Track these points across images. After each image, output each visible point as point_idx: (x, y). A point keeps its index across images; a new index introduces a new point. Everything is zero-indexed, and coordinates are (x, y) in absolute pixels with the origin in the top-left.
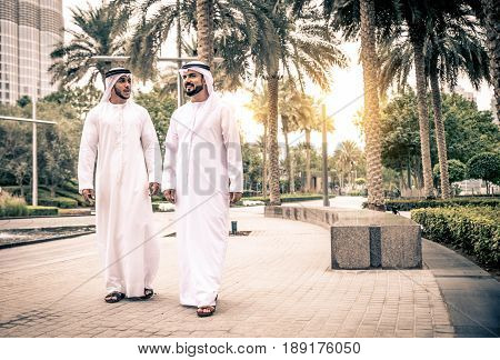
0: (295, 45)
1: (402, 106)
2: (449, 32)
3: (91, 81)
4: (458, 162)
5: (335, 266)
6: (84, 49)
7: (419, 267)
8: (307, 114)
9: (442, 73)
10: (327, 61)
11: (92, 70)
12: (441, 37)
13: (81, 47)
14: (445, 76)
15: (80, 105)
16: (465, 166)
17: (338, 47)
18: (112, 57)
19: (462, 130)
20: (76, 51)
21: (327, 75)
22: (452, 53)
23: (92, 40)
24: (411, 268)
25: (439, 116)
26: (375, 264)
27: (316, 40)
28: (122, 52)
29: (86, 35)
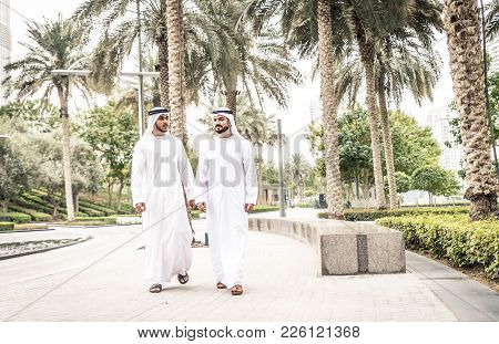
0: (254, 62)
1: (351, 121)
2: (396, 53)
3: (46, 95)
4: (403, 174)
5: (325, 272)
6: (41, 62)
7: (403, 271)
8: (260, 128)
9: (389, 90)
10: (283, 77)
11: (48, 83)
12: (388, 56)
13: (36, 60)
14: (391, 93)
15: (31, 119)
16: (410, 178)
17: (294, 65)
18: (69, 71)
19: (406, 144)
20: (32, 64)
21: (283, 92)
22: (397, 72)
23: (47, 54)
24: (396, 272)
25: (386, 131)
26: (363, 270)
27: (273, 57)
28: (79, 66)
29: (42, 48)
